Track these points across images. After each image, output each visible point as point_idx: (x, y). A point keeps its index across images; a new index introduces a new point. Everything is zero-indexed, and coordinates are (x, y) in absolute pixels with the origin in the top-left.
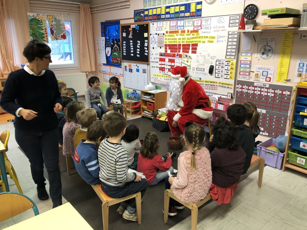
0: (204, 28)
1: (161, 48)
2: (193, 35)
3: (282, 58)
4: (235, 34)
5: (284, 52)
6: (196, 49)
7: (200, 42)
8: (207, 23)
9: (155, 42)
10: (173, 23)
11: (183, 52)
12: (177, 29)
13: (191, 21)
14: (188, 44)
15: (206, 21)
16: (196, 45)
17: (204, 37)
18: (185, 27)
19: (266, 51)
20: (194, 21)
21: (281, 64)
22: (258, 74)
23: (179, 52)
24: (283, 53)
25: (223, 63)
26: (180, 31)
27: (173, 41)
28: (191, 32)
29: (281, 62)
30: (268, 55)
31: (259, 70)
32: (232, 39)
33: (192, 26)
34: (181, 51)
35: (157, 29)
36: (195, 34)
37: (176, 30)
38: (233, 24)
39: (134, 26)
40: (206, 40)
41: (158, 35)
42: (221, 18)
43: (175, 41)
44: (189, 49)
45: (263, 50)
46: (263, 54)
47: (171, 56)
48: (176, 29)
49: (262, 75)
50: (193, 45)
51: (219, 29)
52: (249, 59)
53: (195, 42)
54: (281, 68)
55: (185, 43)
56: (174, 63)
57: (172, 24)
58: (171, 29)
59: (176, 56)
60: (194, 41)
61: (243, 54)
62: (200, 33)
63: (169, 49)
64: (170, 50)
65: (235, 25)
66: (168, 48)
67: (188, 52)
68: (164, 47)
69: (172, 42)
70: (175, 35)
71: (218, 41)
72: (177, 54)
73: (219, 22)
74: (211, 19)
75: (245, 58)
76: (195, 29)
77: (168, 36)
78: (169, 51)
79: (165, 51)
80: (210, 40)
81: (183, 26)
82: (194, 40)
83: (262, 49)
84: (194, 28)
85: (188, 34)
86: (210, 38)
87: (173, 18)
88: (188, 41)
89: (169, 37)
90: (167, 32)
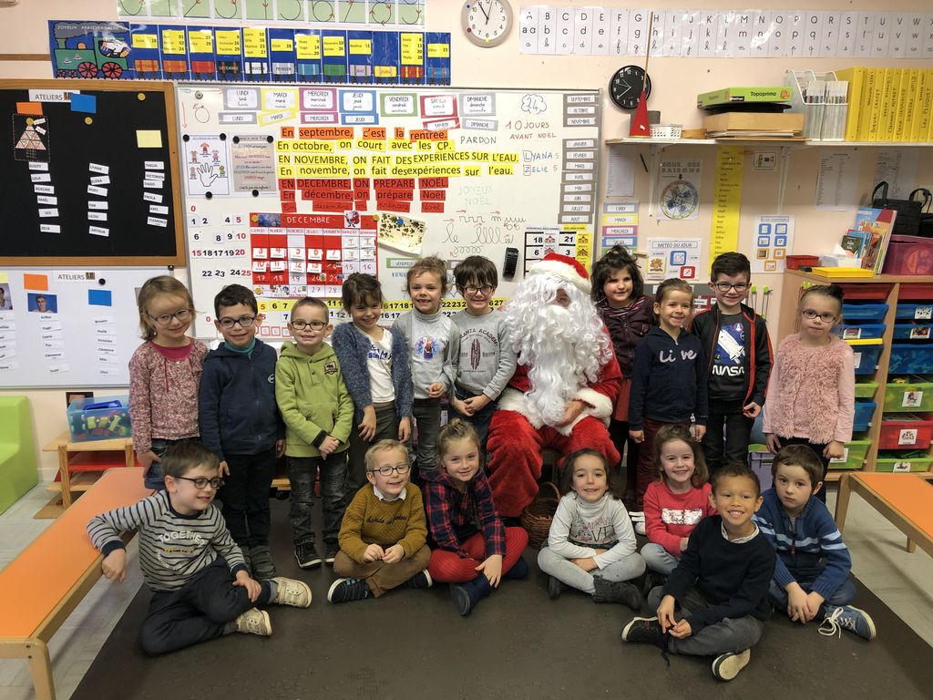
0: (469, 123)
1: (255, 193)
2: (422, 146)
3: (721, 214)
4: (588, 149)
5: (723, 198)
6: (442, 195)
7: (456, 171)
8: (480, 108)
9: (217, 171)
10: (316, 97)
11: (380, 207)
12: (344, 122)
13: (411, 98)
14: (405, 180)
15: (473, 102)
16: (443, 182)
17: (471, 156)
18: (380, 118)
19: (678, 196)
20: (423, 98)
21: (719, 230)
22: (659, 262)
23: (362, 206)
24: (721, 201)
25: (551, 239)
26: (358, 132)
27: (328, 166)
28: (416, 135)
29: (719, 225)
30: (683, 209)
31: (660, 250)
32: (577, 164)
33: (415, 114)
34: (372, 203)
35: (228, 118)
36: (434, 144)
37: (339, 125)
38: (577, 119)
39: (60, 93)
40: (483, 166)
41: (236, 140)
42: (533, 98)
43: (337, 166)
44: (410, 196)
45: (669, 196)
46: (671, 205)
47: (322, 225)
48: (336, 121)
49: (672, 264)
50: (424, 182)
51: (529, 131)
52: (631, 220)
53: (436, 171)
54: (719, 240)
55: (389, 175)
56: (340, 249)
57: (314, 103)
58: (308, 118)
59: (346, 224)
60: (433, 168)
61: (610, 209)
62: (453, 141)
63: (305, 197)
64: (310, 203)
65: (584, 121)
66: (298, 193)
67: (406, 208)
68: (278, 192)
69: (319, 170)
70: (334, 144)
71: (528, 170)
72: (350, 217)
73: (526, 108)
74: (493, 96)
75: (619, 220)
76: (432, 127)
77: (296, 146)
78: (304, 207)
79: (284, 206)
80: (499, 165)
81: (373, 113)
82: (428, 164)
83: (669, 193)
84: (425, 124)
85: (399, 141)
86: (497, 158)
87: (316, 78)
88: (401, 167)
89: (300, 153)
90: (287, 132)
